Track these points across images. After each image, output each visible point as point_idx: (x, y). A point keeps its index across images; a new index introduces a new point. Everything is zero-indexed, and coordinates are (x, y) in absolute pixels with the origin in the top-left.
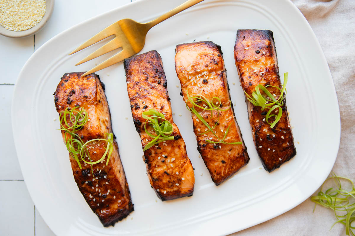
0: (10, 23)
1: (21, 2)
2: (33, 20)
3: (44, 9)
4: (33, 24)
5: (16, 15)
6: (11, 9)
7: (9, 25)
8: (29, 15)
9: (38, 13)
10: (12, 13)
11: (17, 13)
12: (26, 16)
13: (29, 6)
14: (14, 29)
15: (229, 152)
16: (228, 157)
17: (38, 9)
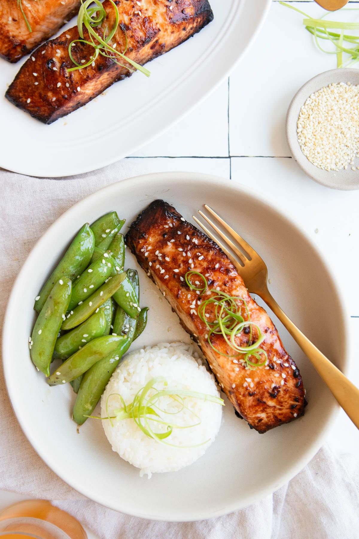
0: (318, 104)
1: (344, 134)
2: (307, 140)
3: (318, 164)
4: (303, 138)
5: (326, 118)
6: (338, 113)
7: (316, 101)
8: (318, 137)
9: (316, 151)
10: (331, 113)
11: (328, 121)
12: (319, 133)
13: (332, 142)
14: (306, 107)
15: (10, 19)
16: (3, 23)
17: (321, 155)
